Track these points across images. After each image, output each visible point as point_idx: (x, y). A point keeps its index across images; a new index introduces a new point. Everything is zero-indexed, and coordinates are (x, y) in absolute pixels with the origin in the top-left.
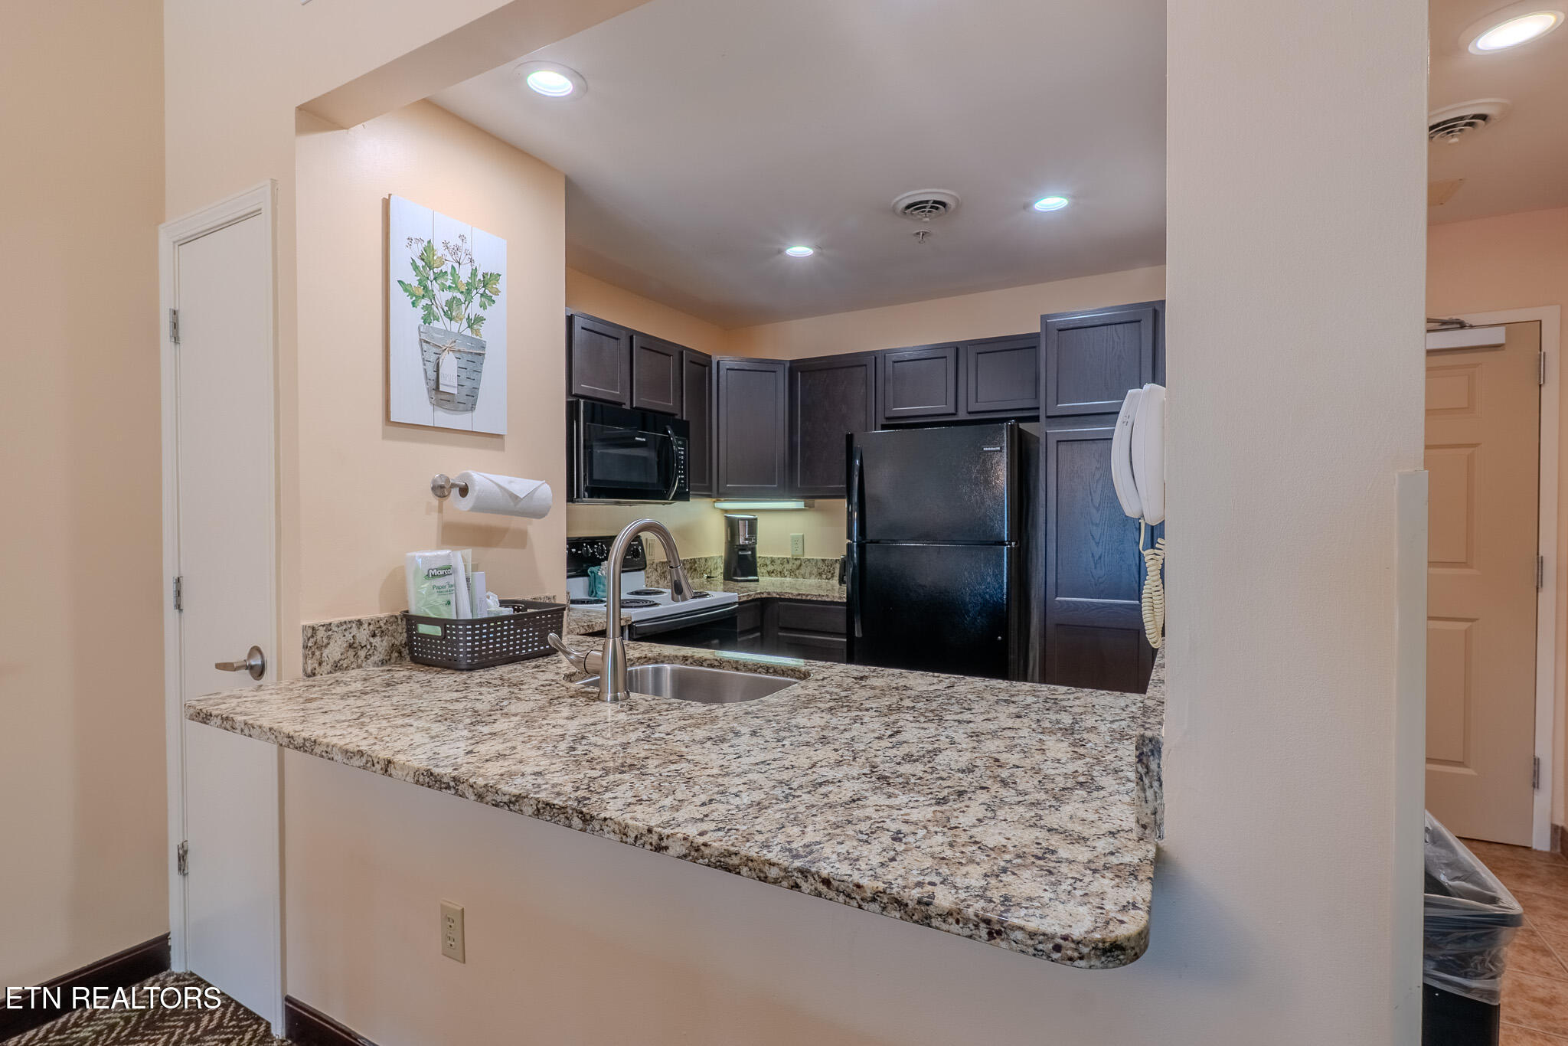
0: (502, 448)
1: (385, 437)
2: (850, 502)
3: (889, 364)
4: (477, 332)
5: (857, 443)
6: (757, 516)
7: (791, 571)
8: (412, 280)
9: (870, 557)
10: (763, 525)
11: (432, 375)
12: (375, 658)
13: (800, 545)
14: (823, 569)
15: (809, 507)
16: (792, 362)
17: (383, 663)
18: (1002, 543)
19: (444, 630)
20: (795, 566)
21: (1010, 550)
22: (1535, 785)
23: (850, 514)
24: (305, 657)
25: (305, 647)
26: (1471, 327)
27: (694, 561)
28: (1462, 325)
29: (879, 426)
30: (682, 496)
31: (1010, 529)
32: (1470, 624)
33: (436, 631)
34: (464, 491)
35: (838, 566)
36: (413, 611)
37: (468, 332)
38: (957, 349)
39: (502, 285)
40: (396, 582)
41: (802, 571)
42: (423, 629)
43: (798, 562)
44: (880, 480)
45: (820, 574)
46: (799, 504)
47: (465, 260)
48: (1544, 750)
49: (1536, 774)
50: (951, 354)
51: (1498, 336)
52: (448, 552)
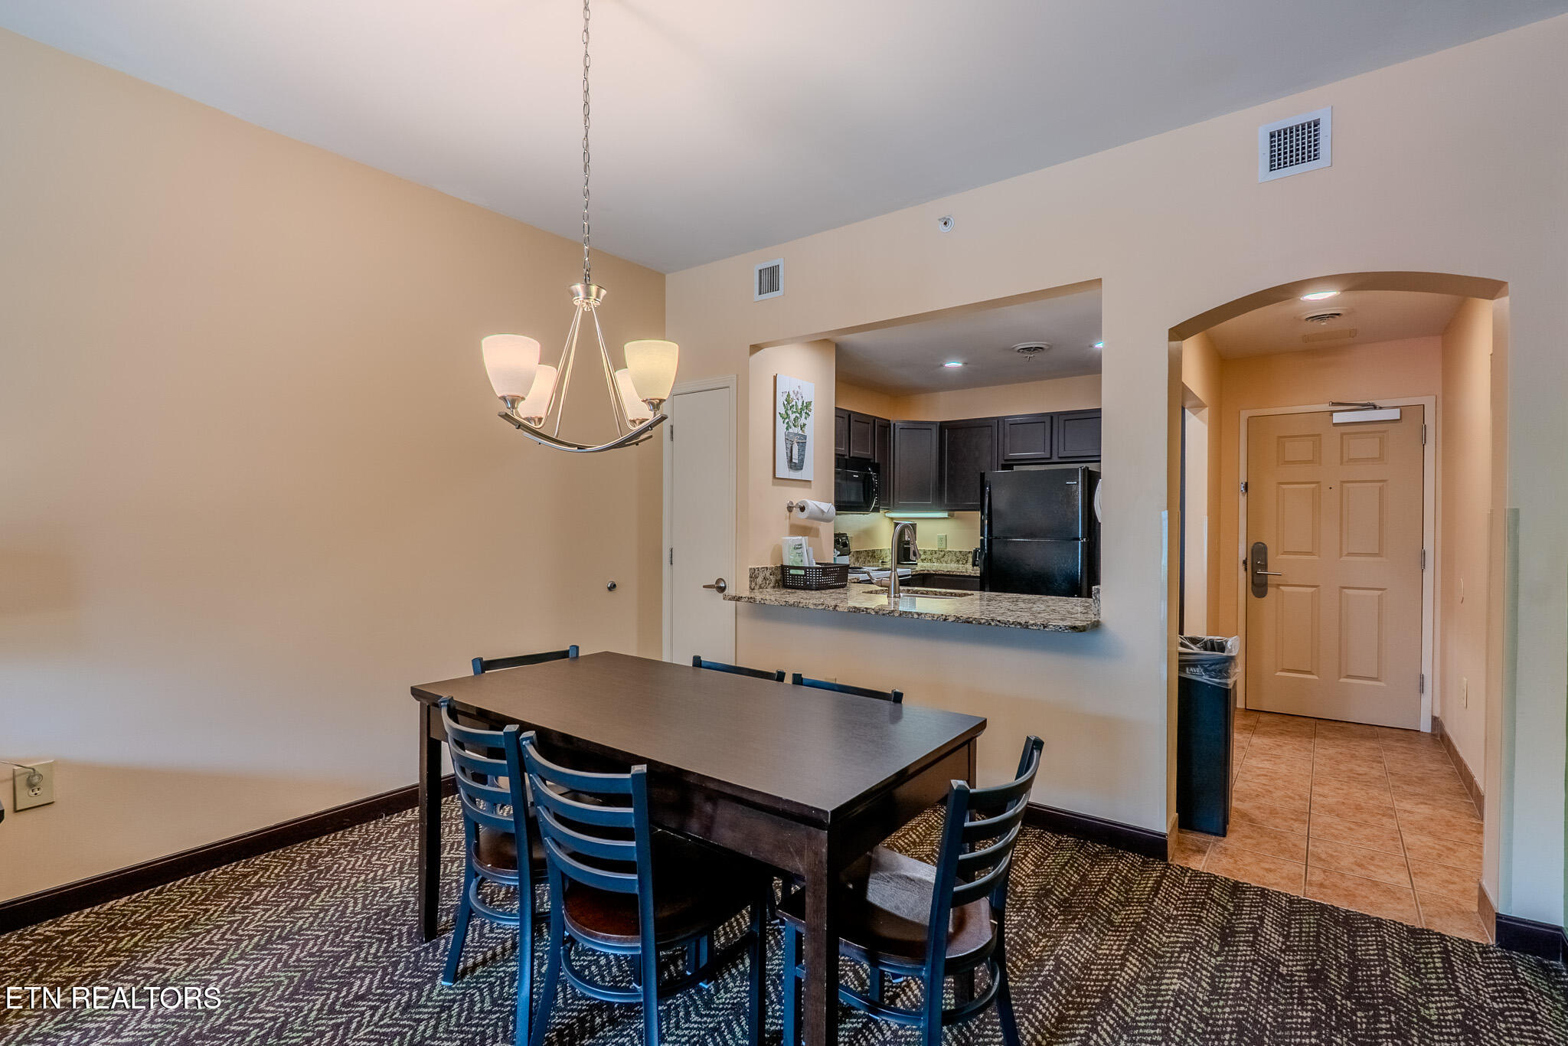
0: (810, 487)
1: (774, 484)
2: (982, 513)
3: (1007, 427)
4: (803, 431)
5: (986, 479)
6: (916, 522)
7: (938, 559)
8: (783, 411)
9: (995, 548)
10: (921, 527)
11: (789, 454)
12: (771, 585)
13: (944, 542)
14: (961, 557)
15: (951, 516)
16: (941, 422)
17: (774, 587)
18: (1078, 539)
19: (806, 572)
20: (942, 555)
21: (1083, 543)
22: (1422, 691)
23: (982, 522)
24: (751, 581)
25: (751, 577)
26: (1381, 408)
27: (874, 551)
28: (1375, 407)
29: (1000, 467)
30: (876, 510)
31: (1083, 531)
32: (1380, 592)
33: (802, 572)
34: (802, 509)
35: (970, 555)
36: (786, 563)
37: (800, 432)
38: (1052, 417)
39: (812, 407)
40: (778, 552)
41: (946, 559)
42: (792, 572)
43: (943, 553)
44: (1001, 498)
45: (958, 561)
46: (945, 515)
47: (800, 398)
48: (1427, 671)
49: (1422, 685)
50: (1048, 420)
51: (1395, 414)
52: (800, 538)
